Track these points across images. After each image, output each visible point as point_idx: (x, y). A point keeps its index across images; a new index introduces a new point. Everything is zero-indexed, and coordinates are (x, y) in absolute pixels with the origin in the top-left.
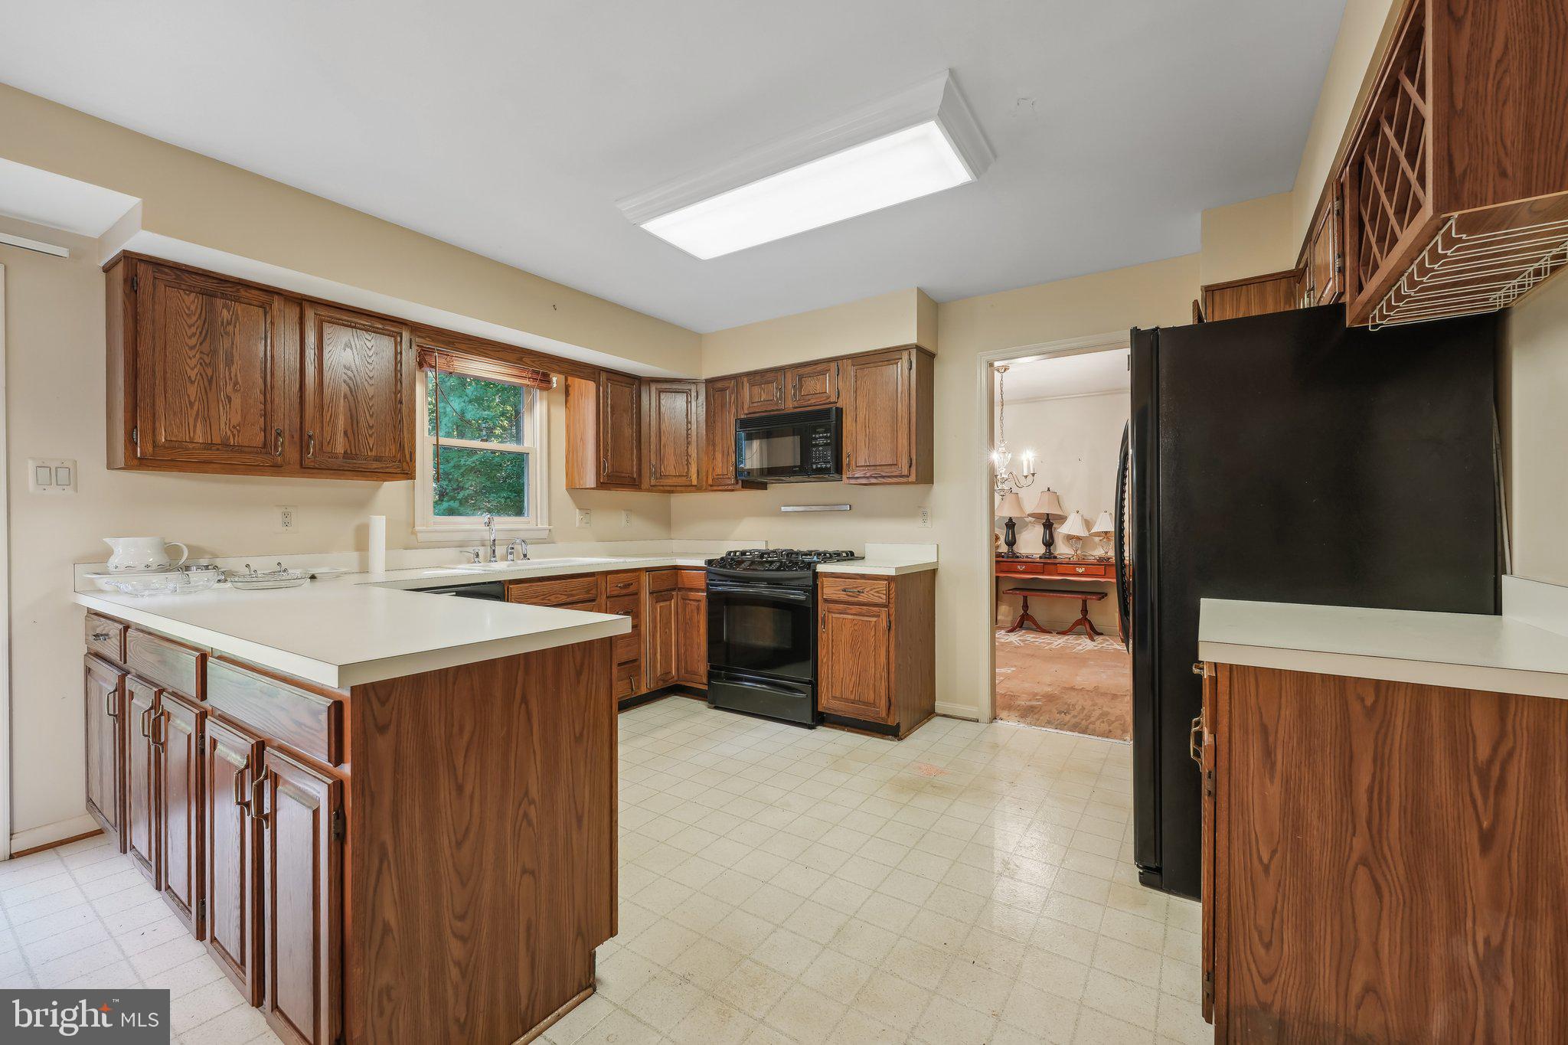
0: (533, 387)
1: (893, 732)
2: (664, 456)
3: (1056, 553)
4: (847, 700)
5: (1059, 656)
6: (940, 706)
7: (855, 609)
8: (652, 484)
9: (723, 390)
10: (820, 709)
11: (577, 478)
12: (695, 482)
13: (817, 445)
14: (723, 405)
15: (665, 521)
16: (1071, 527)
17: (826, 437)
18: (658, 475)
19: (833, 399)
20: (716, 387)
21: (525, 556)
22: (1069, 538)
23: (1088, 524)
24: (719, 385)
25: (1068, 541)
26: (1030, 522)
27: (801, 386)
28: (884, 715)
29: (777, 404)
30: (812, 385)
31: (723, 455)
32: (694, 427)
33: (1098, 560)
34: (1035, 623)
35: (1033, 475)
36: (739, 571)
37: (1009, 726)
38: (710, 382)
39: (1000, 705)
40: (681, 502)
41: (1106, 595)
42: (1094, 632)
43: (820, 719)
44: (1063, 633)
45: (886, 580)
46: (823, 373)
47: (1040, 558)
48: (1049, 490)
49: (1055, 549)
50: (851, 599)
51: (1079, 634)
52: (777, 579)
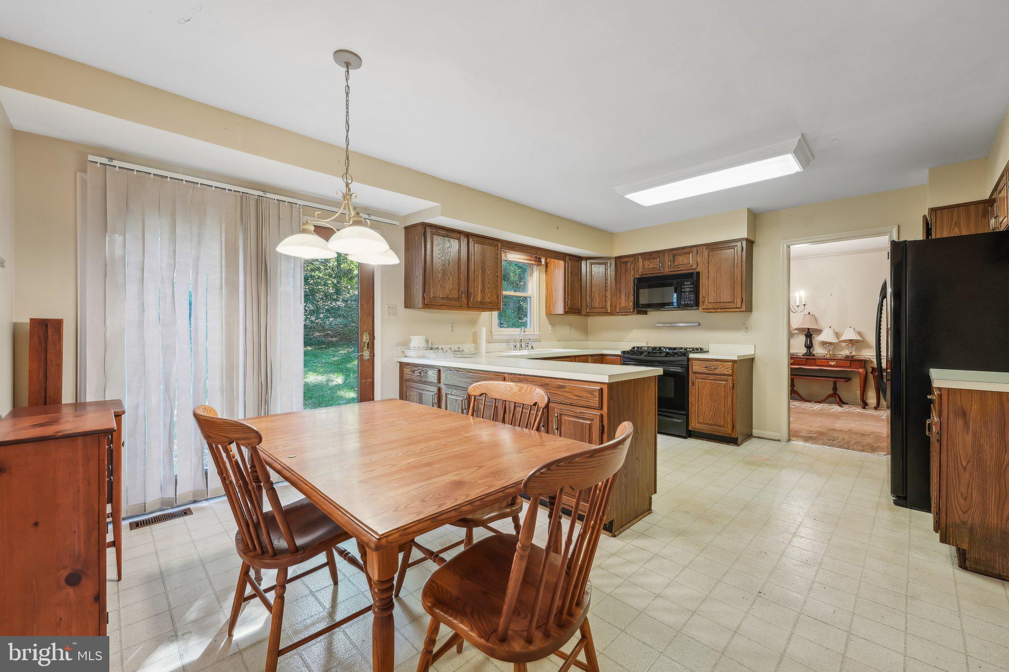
0: (535, 265)
1: (732, 441)
2: (594, 297)
3: (814, 353)
4: (707, 424)
5: (821, 414)
6: (755, 432)
7: (712, 377)
8: (587, 312)
9: (627, 262)
10: (690, 428)
11: (552, 309)
12: (609, 311)
13: (685, 292)
14: (626, 271)
15: (585, 331)
16: (826, 336)
17: (691, 288)
18: (590, 307)
19: (694, 267)
20: (620, 261)
21: (532, 347)
22: (824, 344)
23: (837, 335)
24: (624, 260)
25: (823, 346)
26: (796, 333)
27: (674, 261)
28: (730, 431)
29: (659, 270)
30: (681, 260)
31: (626, 297)
32: (609, 282)
33: (845, 357)
34: (800, 396)
35: (804, 305)
36: (642, 357)
37: (798, 444)
38: (617, 258)
39: (792, 435)
40: (595, 321)
41: (850, 379)
42: (841, 403)
43: (690, 434)
44: (820, 402)
45: (731, 362)
46: (688, 253)
47: (803, 355)
48: (809, 313)
49: (813, 350)
50: (710, 372)
51: (831, 403)
52: (666, 361)
